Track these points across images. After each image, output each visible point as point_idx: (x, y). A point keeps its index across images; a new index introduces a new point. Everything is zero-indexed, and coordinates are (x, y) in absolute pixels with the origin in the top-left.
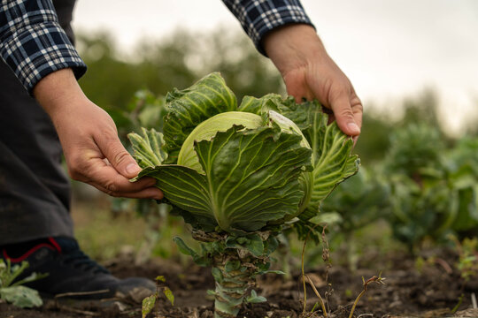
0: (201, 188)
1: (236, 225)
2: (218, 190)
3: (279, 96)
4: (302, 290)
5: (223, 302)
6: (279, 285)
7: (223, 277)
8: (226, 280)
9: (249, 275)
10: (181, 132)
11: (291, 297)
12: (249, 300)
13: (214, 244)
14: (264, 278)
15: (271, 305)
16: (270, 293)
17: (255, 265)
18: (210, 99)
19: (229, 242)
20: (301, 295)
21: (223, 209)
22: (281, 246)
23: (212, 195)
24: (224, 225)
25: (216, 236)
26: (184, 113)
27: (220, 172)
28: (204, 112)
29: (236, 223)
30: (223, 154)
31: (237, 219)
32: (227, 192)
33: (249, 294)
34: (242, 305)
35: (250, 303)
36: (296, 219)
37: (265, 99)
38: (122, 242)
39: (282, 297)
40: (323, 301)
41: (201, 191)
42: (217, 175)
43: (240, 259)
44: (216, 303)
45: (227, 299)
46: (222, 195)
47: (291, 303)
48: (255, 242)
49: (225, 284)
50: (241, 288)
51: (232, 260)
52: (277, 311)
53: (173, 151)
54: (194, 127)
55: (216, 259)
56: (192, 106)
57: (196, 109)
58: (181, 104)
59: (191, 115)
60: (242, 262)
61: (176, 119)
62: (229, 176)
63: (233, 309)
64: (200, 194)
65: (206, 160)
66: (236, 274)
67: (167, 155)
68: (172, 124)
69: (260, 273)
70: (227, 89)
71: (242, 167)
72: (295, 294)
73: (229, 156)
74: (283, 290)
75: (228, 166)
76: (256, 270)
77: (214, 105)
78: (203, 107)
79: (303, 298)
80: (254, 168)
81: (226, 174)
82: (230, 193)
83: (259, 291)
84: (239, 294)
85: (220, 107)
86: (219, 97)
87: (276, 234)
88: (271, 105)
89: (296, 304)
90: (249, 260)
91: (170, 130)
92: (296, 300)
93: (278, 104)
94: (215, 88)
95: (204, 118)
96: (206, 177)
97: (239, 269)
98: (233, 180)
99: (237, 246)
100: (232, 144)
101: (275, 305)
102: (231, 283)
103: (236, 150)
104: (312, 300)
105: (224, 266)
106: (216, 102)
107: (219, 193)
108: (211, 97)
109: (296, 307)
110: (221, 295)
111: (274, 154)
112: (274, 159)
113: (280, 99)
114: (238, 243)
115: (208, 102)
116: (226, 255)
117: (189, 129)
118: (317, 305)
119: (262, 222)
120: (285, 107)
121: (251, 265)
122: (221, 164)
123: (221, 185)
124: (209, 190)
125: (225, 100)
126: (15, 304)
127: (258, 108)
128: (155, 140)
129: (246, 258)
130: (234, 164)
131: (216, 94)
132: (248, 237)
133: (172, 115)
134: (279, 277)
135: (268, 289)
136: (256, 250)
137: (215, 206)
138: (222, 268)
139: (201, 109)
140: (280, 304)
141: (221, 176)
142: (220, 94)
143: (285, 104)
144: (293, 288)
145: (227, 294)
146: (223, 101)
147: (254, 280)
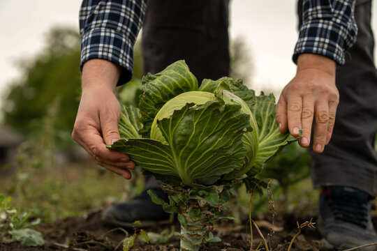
0: (166, 155)
1: (197, 181)
2: (180, 155)
3: (231, 79)
4: (249, 232)
5: (186, 241)
6: (230, 229)
7: (187, 222)
8: (189, 224)
9: (207, 220)
10: (154, 107)
11: (240, 238)
12: (207, 240)
13: (180, 196)
14: (219, 223)
15: (225, 244)
16: (224, 234)
17: (213, 212)
18: (176, 82)
19: (191, 194)
20: (248, 236)
21: (186, 170)
22: (233, 197)
23: (176, 159)
24: (187, 181)
25: (180, 189)
26: (156, 92)
27: (180, 141)
28: (172, 91)
29: (197, 179)
30: (181, 127)
31: (198, 176)
32: (187, 156)
33: (207, 235)
34: (202, 244)
35: (208, 243)
36: (245, 176)
37: (220, 81)
38: (107, 194)
39: (234, 237)
40: (266, 241)
41: (167, 157)
42: (178, 144)
43: (200, 208)
44: (182, 242)
45: (190, 239)
46: (183, 159)
47: (240, 242)
48: (212, 194)
49: (188, 228)
50: (201, 230)
51: (193, 208)
52: (230, 249)
53: (148, 122)
54: (164, 103)
55: (181, 207)
56: (163, 87)
57: (166, 89)
58: (154, 85)
59: (162, 94)
60: (201, 210)
61: (150, 97)
62: (187, 144)
63: (194, 247)
64: (166, 159)
65: (168, 133)
66: (197, 219)
67: (142, 126)
68: (147, 101)
69: (215, 219)
70: (190, 73)
71: (197, 136)
72: (243, 235)
73: (186, 128)
74: (235, 232)
75: (186, 136)
76: (213, 216)
77: (180, 86)
78: (171, 88)
79: (250, 239)
80: (207, 135)
81: (185, 142)
82: (190, 157)
83: (215, 233)
84: (199, 236)
85: (184, 87)
86: (183, 79)
87: (229, 188)
88: (224, 86)
89: (245, 243)
90: (207, 208)
91: (145, 106)
92: (244, 240)
93: (230, 85)
94: (181, 73)
95: (172, 96)
96: (169, 146)
97: (199, 216)
98: (192, 146)
99: (198, 198)
100: (187, 118)
101: (228, 244)
102: (193, 226)
103: (191, 123)
104: (257, 240)
105: (187, 213)
106: (181, 84)
107: (181, 157)
108: (177, 80)
109: (244, 246)
110: (185, 236)
111: (221, 122)
112: (221, 126)
113: (232, 82)
114: (198, 195)
115: (175, 84)
116: (189, 204)
117: (160, 105)
118: (260, 244)
119: (217, 176)
120: (235, 88)
121: (209, 212)
122: (180, 135)
123: (182, 151)
124: (172, 156)
125: (188, 82)
126: (23, 243)
127: (215, 89)
128: (133, 114)
129: (205, 207)
130: (191, 134)
131: (181, 78)
132: (206, 190)
133: (147, 94)
134: (231, 222)
135: (222, 231)
136: (213, 200)
137: (179, 167)
138: (186, 215)
139: (169, 89)
140: (231, 243)
141: (181, 144)
142: (184, 78)
143: (235, 85)
144: (242, 231)
145: (190, 235)
146: (187, 83)
147: (211, 224)
